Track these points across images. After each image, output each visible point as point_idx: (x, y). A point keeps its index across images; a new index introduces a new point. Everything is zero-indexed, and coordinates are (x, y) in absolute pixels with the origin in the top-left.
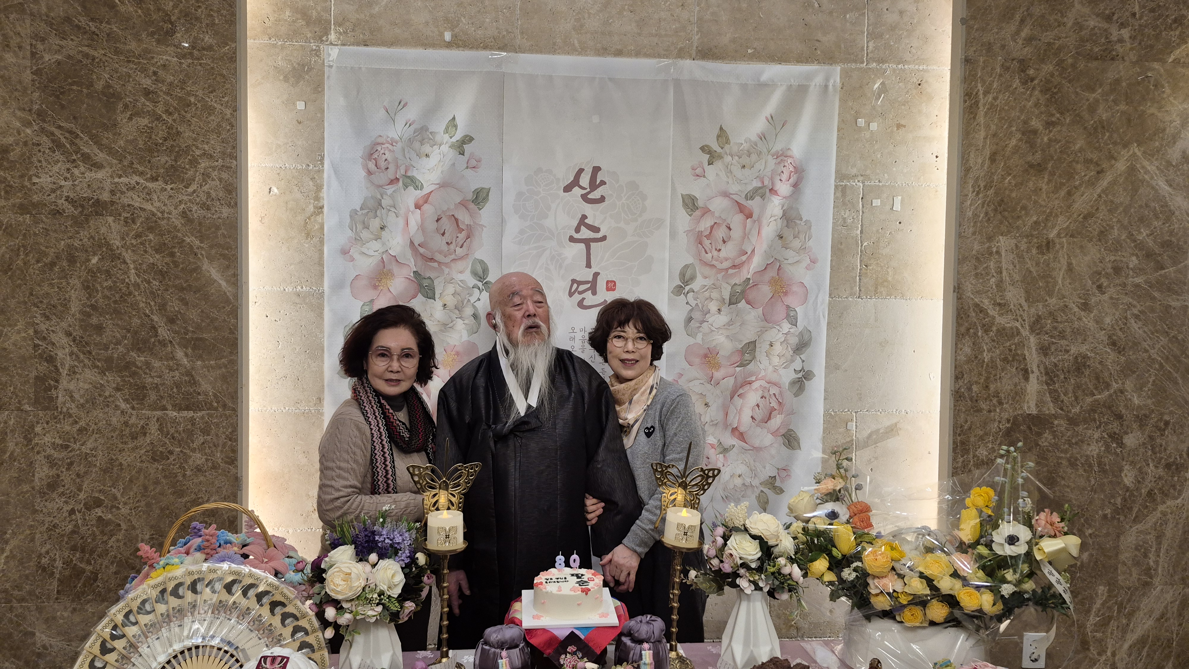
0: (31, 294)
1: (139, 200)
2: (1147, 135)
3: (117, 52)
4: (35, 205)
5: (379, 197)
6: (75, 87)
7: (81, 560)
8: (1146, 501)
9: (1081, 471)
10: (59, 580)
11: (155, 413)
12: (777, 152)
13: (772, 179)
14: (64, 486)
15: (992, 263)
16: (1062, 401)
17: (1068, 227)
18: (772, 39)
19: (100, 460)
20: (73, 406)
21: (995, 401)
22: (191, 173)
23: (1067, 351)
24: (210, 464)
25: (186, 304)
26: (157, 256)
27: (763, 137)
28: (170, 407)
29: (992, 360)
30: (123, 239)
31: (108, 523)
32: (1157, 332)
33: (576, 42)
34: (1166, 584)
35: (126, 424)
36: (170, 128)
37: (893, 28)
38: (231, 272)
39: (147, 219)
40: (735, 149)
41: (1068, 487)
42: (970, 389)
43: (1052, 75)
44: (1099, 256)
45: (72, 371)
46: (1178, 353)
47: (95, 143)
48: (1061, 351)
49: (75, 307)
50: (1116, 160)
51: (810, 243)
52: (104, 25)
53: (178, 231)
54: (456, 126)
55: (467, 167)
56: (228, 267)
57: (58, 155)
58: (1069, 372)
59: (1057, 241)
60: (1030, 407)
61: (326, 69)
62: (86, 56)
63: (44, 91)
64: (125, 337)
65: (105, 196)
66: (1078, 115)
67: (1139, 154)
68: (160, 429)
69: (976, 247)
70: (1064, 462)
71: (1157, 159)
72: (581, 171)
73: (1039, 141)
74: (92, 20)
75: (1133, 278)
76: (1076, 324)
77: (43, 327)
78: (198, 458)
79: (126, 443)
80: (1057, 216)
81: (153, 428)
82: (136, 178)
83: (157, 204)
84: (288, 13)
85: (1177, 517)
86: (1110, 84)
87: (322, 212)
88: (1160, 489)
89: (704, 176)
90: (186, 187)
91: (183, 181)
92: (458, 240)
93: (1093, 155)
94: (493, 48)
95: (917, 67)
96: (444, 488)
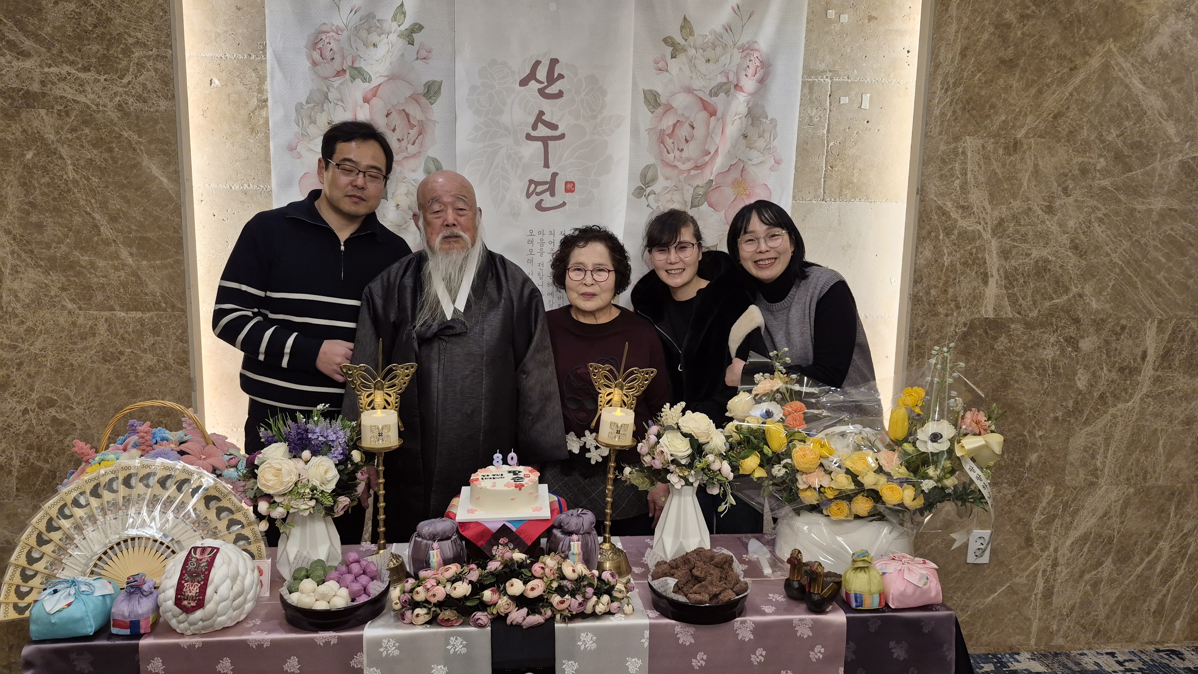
1: (72, 91)
2: (1124, 29)
5: (326, 89)
7: (38, 458)
8: (1097, 404)
9: (1035, 375)
10: (17, 478)
11: (103, 313)
12: (743, 45)
13: (737, 74)
14: (15, 386)
15: (957, 164)
16: (1021, 305)
17: (1037, 127)
19: (51, 361)
20: (18, 306)
21: (953, 305)
22: (124, 63)
23: (1028, 255)
24: (162, 365)
25: (128, 202)
26: (95, 152)
27: (728, 28)
28: (117, 307)
29: (952, 264)
30: (58, 133)
31: (62, 423)
32: (1120, 235)
34: (1111, 483)
35: (74, 324)
36: (100, 13)
38: (172, 168)
39: (82, 112)
40: (699, 41)
41: (1022, 390)
42: (928, 293)
44: (1066, 157)
45: (15, 271)
46: (1140, 257)
47: (20, 29)
48: (1022, 254)
49: (12, 204)
50: (1090, 56)
51: (775, 143)
53: (115, 124)
54: (404, 13)
55: (417, 59)
56: (169, 163)
58: (1029, 276)
59: (1025, 141)
60: (988, 311)
64: (66, 236)
65: (36, 87)
66: (1054, 8)
67: (1114, 50)
68: (109, 330)
69: (942, 147)
70: (1019, 366)
71: (1132, 56)
72: (538, 63)
73: (1012, 35)
75: (1099, 180)
76: (1039, 228)
78: (149, 359)
79: (75, 343)
80: (1026, 114)
81: (102, 328)
82: (67, 68)
83: (91, 96)
85: (1127, 420)
87: (267, 106)
88: (1112, 393)
89: (667, 71)
90: (121, 78)
91: (117, 72)
92: (410, 136)
93: (1068, 52)
96: (379, 387)
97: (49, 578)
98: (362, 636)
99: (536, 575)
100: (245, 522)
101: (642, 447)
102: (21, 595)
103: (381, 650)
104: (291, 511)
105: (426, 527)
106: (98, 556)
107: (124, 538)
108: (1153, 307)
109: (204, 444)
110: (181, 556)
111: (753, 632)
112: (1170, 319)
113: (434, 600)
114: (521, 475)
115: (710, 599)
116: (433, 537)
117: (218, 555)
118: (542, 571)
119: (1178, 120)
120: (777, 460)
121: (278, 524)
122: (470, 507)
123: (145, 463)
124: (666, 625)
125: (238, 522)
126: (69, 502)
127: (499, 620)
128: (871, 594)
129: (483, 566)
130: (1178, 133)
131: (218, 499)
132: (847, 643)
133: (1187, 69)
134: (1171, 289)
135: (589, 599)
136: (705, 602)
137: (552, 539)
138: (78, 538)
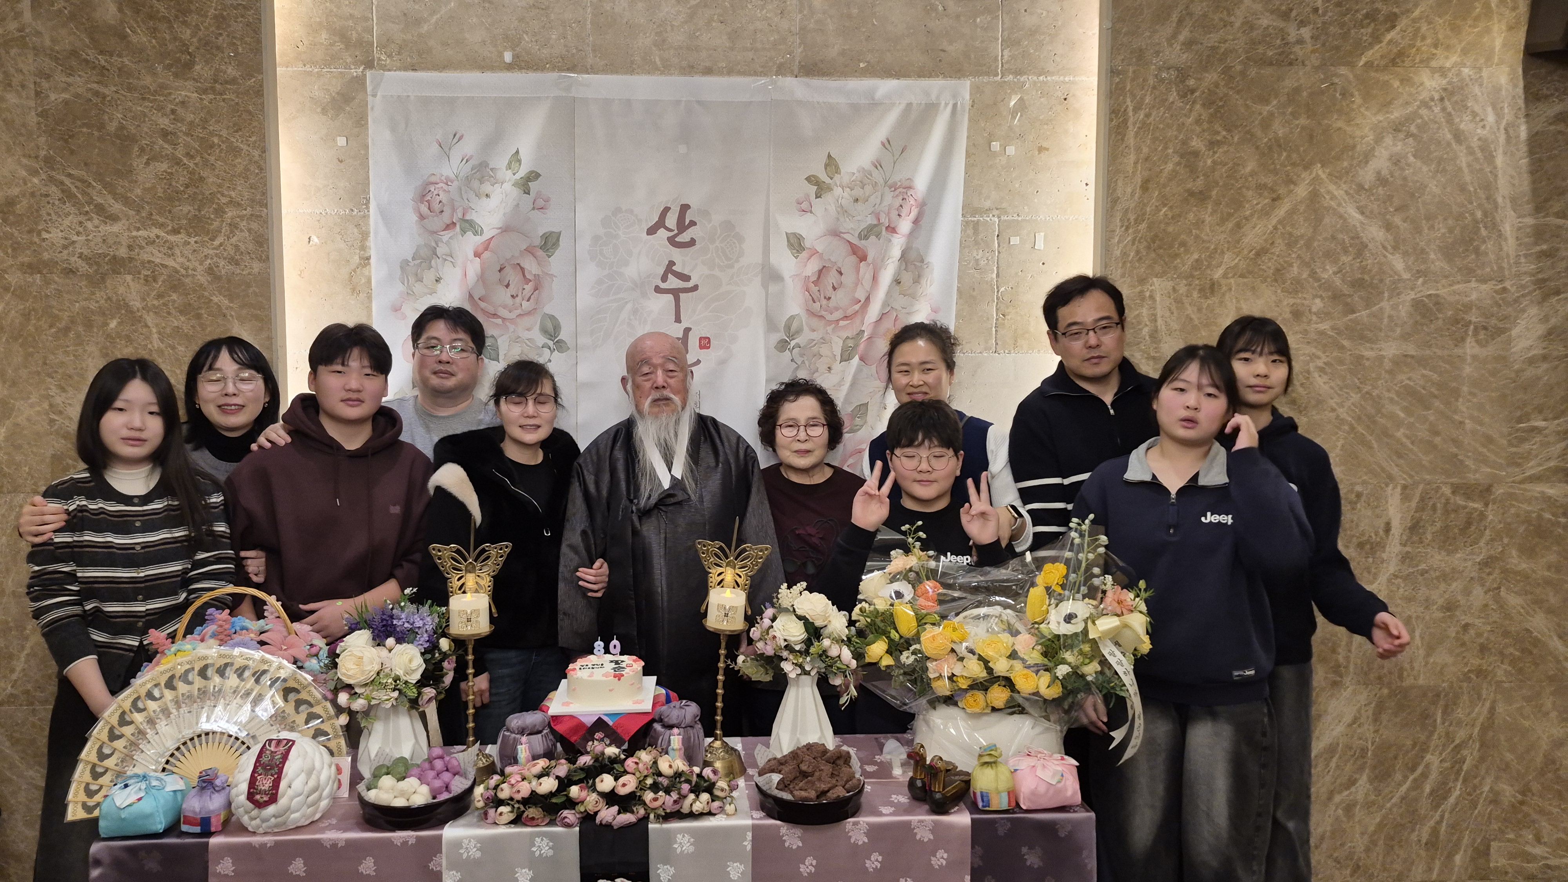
1: (160, 255)
2: (1333, 153)
4: (46, 264)
5: (434, 244)
6: (85, 130)
12: (896, 183)
13: (889, 215)
15: (1146, 310)
17: (1236, 266)
18: (889, 50)
22: (216, 224)
26: (182, 319)
27: (877, 165)
30: (144, 299)
32: (1346, 387)
33: (657, 59)
34: (1359, 683)
36: (192, 173)
37: (1033, 32)
39: (170, 277)
40: (846, 179)
43: (1217, 85)
44: (1274, 298)
46: (1373, 411)
47: (109, 193)
50: (1295, 184)
51: (933, 289)
52: (115, 58)
53: (205, 289)
54: (520, 161)
55: (534, 209)
56: (260, 327)
57: (68, 207)
59: (1223, 282)
61: (370, 99)
62: (97, 93)
63: (50, 135)
65: (123, 252)
66: (1248, 132)
67: (1323, 176)
71: (1345, 183)
72: (667, 210)
73: (1201, 164)
74: (101, 52)
75: (1317, 323)
77: (58, 400)
80: (1223, 253)
82: (156, 231)
83: (180, 260)
84: (324, 36)
86: (1288, 94)
87: (369, 264)
89: (811, 212)
90: (212, 239)
91: (208, 233)
92: (525, 292)
93: (1269, 180)
94: (560, 70)
95: (1062, 78)
96: (471, 569)
97: (119, 774)
98: (440, 837)
99: (628, 770)
100: (324, 716)
101: (755, 633)
102: (90, 793)
103: (462, 851)
104: (373, 702)
105: (516, 721)
106: (170, 752)
107: (198, 733)
108: (1395, 471)
109: (286, 634)
110: (256, 749)
111: (867, 834)
112: (1417, 484)
113: (518, 797)
114: (624, 665)
115: (818, 797)
116: (522, 731)
117: (294, 748)
118: (635, 766)
119: (1405, 254)
120: (905, 645)
121: (359, 716)
122: (567, 700)
123: (222, 652)
124: (771, 826)
125: (319, 717)
126: (143, 695)
127: (588, 819)
128: (999, 793)
129: (572, 761)
130: (1408, 268)
131: (297, 691)
132: (973, 847)
133: (1412, 195)
134: (1415, 449)
135: (685, 797)
136: (811, 800)
137: (652, 733)
138: (150, 733)
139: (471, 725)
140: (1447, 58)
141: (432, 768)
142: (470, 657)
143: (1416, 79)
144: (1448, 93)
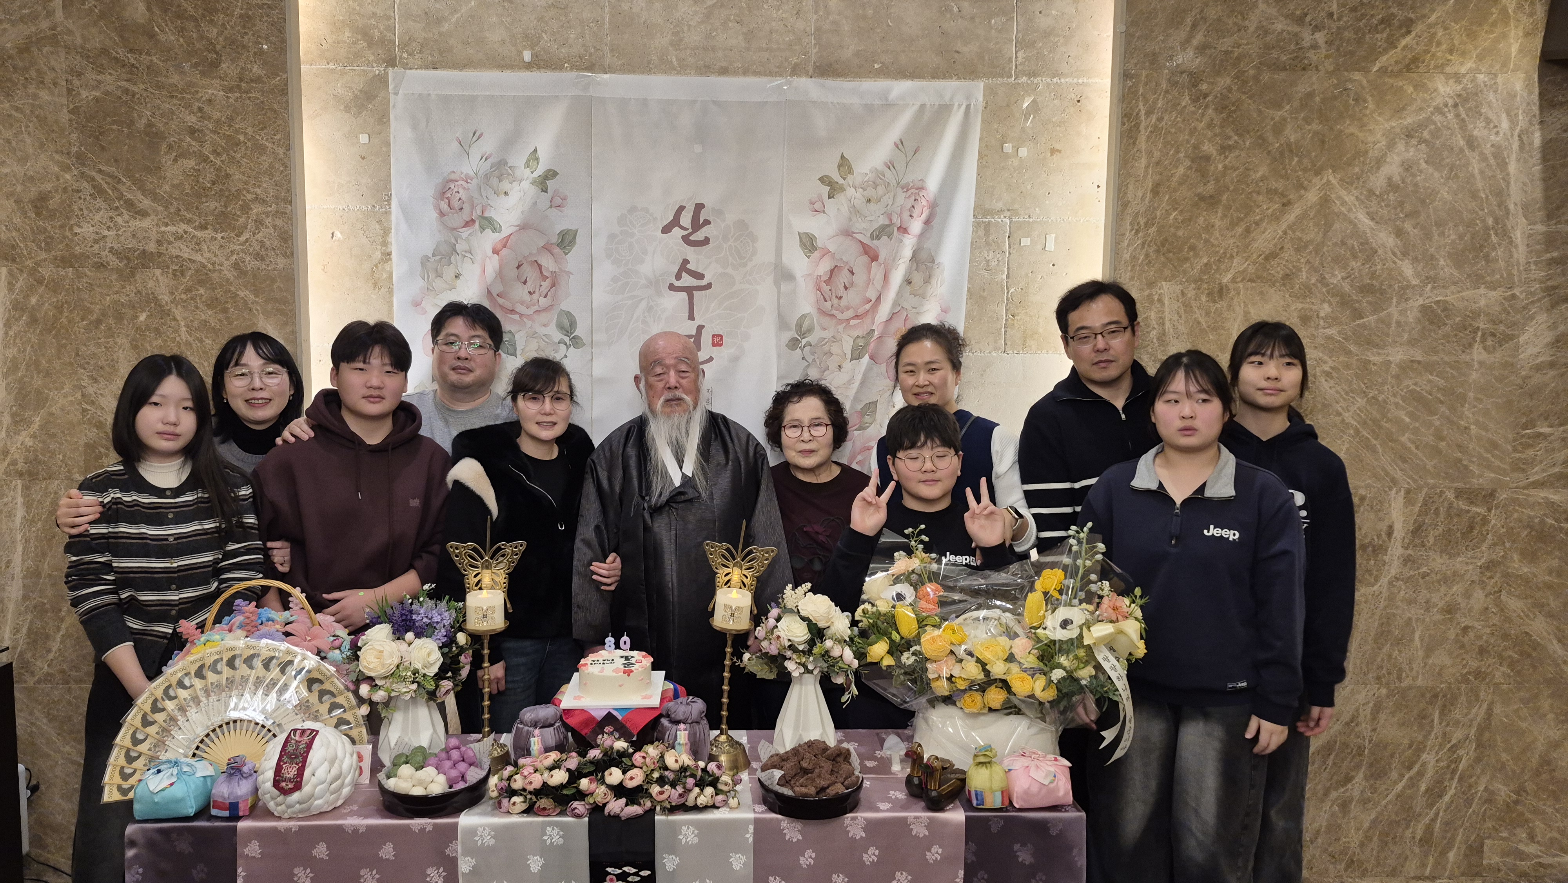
0: (77, 355)
1: (188, 250)
2: (1345, 159)
3: (159, 86)
4: (78, 258)
5: (453, 241)
6: (115, 127)
12: (908, 184)
13: (901, 215)
15: (1153, 313)
17: (1245, 270)
18: (904, 51)
22: (242, 220)
26: (210, 313)
27: (890, 165)
30: (172, 293)
32: (1352, 391)
33: (674, 59)
34: (1357, 683)
36: (219, 170)
37: (1047, 34)
38: (288, 329)
39: (197, 271)
40: (859, 180)
43: (1229, 89)
44: (1282, 303)
46: (1378, 416)
47: (139, 189)
50: (1305, 189)
51: (942, 290)
52: (144, 57)
53: (231, 284)
54: (537, 159)
55: (551, 207)
56: (286, 324)
57: (99, 203)
59: (1231, 286)
61: (392, 97)
62: (126, 91)
63: (82, 132)
65: (152, 247)
66: (1260, 137)
67: (1334, 181)
71: (1356, 188)
72: (681, 208)
73: (1212, 168)
74: (131, 51)
75: (1324, 328)
77: (91, 390)
80: (1232, 257)
82: (184, 226)
83: (207, 255)
84: (347, 34)
85: (1372, 607)
86: (1301, 99)
87: (390, 259)
89: (824, 212)
90: (238, 236)
91: (234, 229)
92: (542, 289)
93: (1278, 185)
94: (579, 69)
95: (1075, 80)
96: (488, 567)
97: (152, 759)
98: (457, 824)
99: (636, 764)
100: (347, 706)
101: (760, 632)
102: (125, 777)
103: (476, 838)
104: (393, 694)
105: (529, 714)
106: (200, 739)
107: (226, 720)
108: (1399, 475)
109: (310, 625)
110: (282, 738)
111: (865, 829)
112: (1419, 488)
113: (530, 788)
114: (633, 661)
115: (818, 793)
116: (535, 725)
117: (317, 738)
118: (642, 760)
119: (1415, 260)
120: (906, 646)
121: (380, 707)
122: (579, 694)
123: (250, 644)
124: (772, 820)
125: (341, 706)
126: (174, 683)
127: (597, 810)
128: (993, 792)
129: (583, 754)
130: (1417, 275)
131: (320, 682)
132: (966, 843)
133: (1423, 202)
134: (1420, 454)
135: (690, 791)
136: (811, 796)
137: (659, 728)
138: (181, 720)
139: (487, 716)
140: (1462, 64)
141: (449, 759)
142: (486, 651)
143: (1430, 85)
144: (1462, 99)
